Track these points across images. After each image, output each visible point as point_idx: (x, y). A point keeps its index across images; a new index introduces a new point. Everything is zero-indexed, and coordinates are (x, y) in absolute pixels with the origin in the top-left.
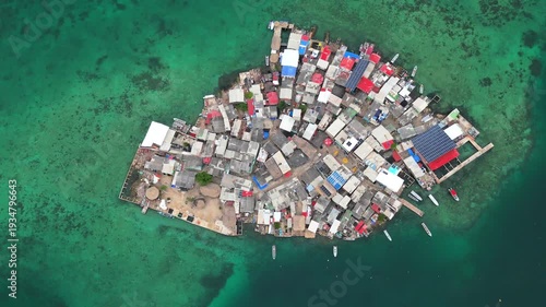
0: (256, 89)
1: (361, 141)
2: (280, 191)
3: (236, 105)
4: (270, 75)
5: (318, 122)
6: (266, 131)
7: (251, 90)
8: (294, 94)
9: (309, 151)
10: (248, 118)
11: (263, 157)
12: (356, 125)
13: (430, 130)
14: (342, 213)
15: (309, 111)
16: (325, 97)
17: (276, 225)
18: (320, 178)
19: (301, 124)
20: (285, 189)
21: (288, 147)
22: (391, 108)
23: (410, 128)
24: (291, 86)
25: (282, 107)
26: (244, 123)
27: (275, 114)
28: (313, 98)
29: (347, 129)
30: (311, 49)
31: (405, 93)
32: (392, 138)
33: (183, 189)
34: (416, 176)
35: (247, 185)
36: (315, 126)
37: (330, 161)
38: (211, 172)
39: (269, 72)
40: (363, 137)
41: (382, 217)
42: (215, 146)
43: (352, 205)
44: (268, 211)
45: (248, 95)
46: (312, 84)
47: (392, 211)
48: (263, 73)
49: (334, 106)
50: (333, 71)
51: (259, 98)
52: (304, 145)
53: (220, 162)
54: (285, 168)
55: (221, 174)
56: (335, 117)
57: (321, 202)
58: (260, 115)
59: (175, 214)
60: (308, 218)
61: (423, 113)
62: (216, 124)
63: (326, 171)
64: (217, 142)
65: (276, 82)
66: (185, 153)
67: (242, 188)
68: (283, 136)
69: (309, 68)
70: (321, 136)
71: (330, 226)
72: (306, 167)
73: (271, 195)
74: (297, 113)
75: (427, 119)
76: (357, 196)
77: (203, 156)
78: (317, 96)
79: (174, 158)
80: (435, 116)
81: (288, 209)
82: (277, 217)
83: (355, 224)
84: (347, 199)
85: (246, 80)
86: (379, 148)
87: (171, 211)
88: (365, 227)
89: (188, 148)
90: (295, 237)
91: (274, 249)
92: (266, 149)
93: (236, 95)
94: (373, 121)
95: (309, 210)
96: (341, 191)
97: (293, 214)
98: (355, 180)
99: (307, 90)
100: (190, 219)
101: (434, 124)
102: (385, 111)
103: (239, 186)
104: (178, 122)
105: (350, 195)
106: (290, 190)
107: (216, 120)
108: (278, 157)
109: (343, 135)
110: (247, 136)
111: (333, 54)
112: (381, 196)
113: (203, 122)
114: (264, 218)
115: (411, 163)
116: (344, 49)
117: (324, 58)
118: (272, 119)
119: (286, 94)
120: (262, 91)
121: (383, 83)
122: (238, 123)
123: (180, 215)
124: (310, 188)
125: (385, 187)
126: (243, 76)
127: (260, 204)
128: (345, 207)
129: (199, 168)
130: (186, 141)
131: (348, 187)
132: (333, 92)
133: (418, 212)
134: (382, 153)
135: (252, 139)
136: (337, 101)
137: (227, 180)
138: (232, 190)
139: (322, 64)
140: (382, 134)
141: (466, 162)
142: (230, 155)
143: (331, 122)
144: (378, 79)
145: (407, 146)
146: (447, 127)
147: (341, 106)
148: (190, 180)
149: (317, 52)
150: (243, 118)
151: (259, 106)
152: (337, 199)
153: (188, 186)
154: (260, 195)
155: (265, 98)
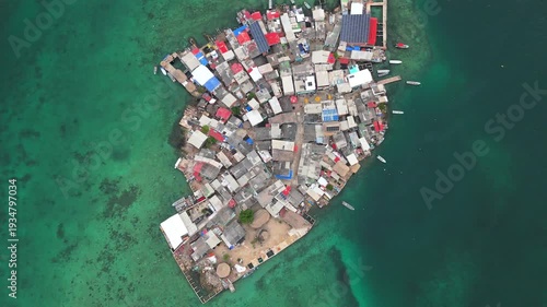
0: (204, 120)
1: (314, 74)
2: (305, 164)
3: (205, 145)
4: (202, 101)
5: (272, 94)
6: (246, 138)
7: (202, 125)
8: (234, 95)
9: (290, 118)
10: (223, 144)
11: (266, 156)
12: (297, 69)
13: (342, 23)
14: (357, 130)
15: (258, 94)
16: (256, 74)
17: (329, 188)
18: (318, 127)
19: (264, 107)
20: (306, 159)
21: (275, 131)
22: (304, 36)
23: (331, 35)
24: (225, 92)
25: (237, 112)
26: (225, 151)
27: (238, 121)
28: (250, 83)
29: (296, 78)
30: (208, 55)
31: (301, 17)
32: (328, 53)
33: (240, 242)
34: (370, 59)
35: (279, 185)
36: (275, 99)
37: (311, 108)
38: (245, 207)
39: (199, 100)
40: (312, 71)
41: (381, 106)
42: (226, 188)
43: (357, 119)
44: (313, 185)
45: (205, 130)
46: (239, 74)
47: (382, 95)
48: (195, 106)
49: (270, 73)
50: (241, 52)
51: (214, 123)
52: (283, 118)
53: (243, 194)
54: (289, 145)
55: (254, 201)
56: (279, 80)
57: (338, 140)
58: (229, 133)
59: (256, 264)
60: (342, 159)
61: (326, 19)
62: (208, 173)
63: (316, 118)
64: (224, 184)
65: (213, 101)
66: (211, 217)
67: (280, 191)
68: (262, 129)
69: (222, 68)
70: (285, 101)
71: (359, 148)
72: (300, 131)
73: (303, 174)
74: (253, 103)
75: (332, 19)
76: (353, 110)
77: (226, 204)
78: (251, 79)
79: (208, 229)
80: (334, 13)
81: (323, 169)
82: (322, 181)
83: (373, 129)
84: (350, 119)
85: (189, 123)
86: (330, 66)
87: (250, 266)
88: (380, 122)
89: (208, 212)
90: (348, 181)
91: (346, 204)
93: (196, 139)
94: (304, 55)
95: (336, 154)
96: (341, 118)
97: (330, 169)
98: (340, 102)
99: (240, 82)
100: (270, 254)
101: (341, 17)
102: (304, 41)
103: (276, 193)
104: (180, 203)
105: (349, 115)
106: (310, 156)
107: (203, 171)
108: (276, 145)
109: (298, 84)
110: (238, 156)
111: (227, 42)
112: (366, 94)
113: (195, 183)
114: (316, 192)
115: (357, 55)
116: (229, 32)
117: (224, 51)
118: (241, 126)
119: (229, 100)
120: (210, 117)
121: (281, 26)
122: (221, 155)
123: (260, 260)
124: (319, 140)
125: (361, 87)
126: (184, 123)
127: (303, 187)
128: (355, 125)
129: (234, 215)
130: (201, 209)
131: (342, 111)
132: (257, 65)
133: (396, 78)
134: (334, 69)
135: (245, 154)
136: (267, 68)
137: (263, 199)
138: (274, 201)
139: (228, 55)
140: (320, 56)
142: (244, 180)
143: (281, 85)
144: (273, 28)
145: (343, 47)
146: (349, 11)
147: (275, 68)
148: (237, 230)
149: (214, 52)
150: (220, 149)
151: (221, 128)
152: (344, 126)
153: (241, 235)
154: (295, 183)
155: (218, 119)
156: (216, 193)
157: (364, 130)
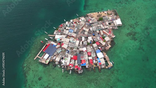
0: (104, 44)
2: (83, 25)
3: (105, 37)
4: (103, 49)
6: (94, 36)
7: (105, 43)
11: (91, 29)
13: (53, 54)
14: (67, 26)
15: (86, 44)
16: (84, 49)
17: (80, 19)
19: (86, 40)
21: (86, 33)
22: (66, 55)
25: (94, 42)
27: (95, 40)
30: (96, 62)
31: (63, 61)
32: (62, 46)
34: (52, 42)
36: (83, 41)
37: (74, 35)
38: (101, 21)
40: (69, 43)
41: (57, 30)
42: (103, 26)
43: (65, 28)
44: (83, 20)
45: (105, 41)
48: (105, 49)
50: (86, 57)
52: (83, 35)
54: (84, 29)
56: (79, 45)
58: (98, 38)
59: (102, 12)
60: (73, 22)
62: (107, 31)
65: (100, 48)
66: (109, 22)
67: (91, 21)
69: (93, 55)
70: (80, 39)
73: (84, 23)
75: (54, 58)
76: (65, 30)
77: (105, 23)
78: (87, 49)
79: (111, 20)
80: (53, 60)
81: (79, 22)
82: (80, 20)
84: (67, 29)
85: (108, 45)
87: (103, 12)
91: (78, 15)
92: (92, 31)
94: (69, 49)
95: (74, 24)
97: (77, 22)
98: (67, 33)
100: (98, 13)
101: (52, 57)
102: (67, 53)
104: (116, 28)
105: (67, 30)
106: (81, 26)
108: (87, 30)
109: (75, 42)
110: (98, 32)
111: (89, 63)
114: (83, 18)
115: (55, 44)
116: (87, 67)
117: (91, 60)
119: (95, 45)
120: (102, 44)
121: (70, 61)
122: (102, 33)
123: (101, 12)
124: (76, 28)
126: (110, 46)
127: (85, 20)
128: (67, 27)
131: (68, 31)
132: (83, 51)
133: (49, 35)
134: (63, 42)
135: (96, 31)
136: (81, 49)
139: (90, 58)
140: (65, 46)
141: (40, 52)
142: (99, 25)
143: (79, 43)
144: (73, 62)
147: (79, 49)
149: (94, 62)
150: (102, 36)
151: (100, 40)
152: (69, 28)
153: (103, 17)
154: (87, 23)
155: (100, 43)
156: (106, 25)
157: (65, 25)
